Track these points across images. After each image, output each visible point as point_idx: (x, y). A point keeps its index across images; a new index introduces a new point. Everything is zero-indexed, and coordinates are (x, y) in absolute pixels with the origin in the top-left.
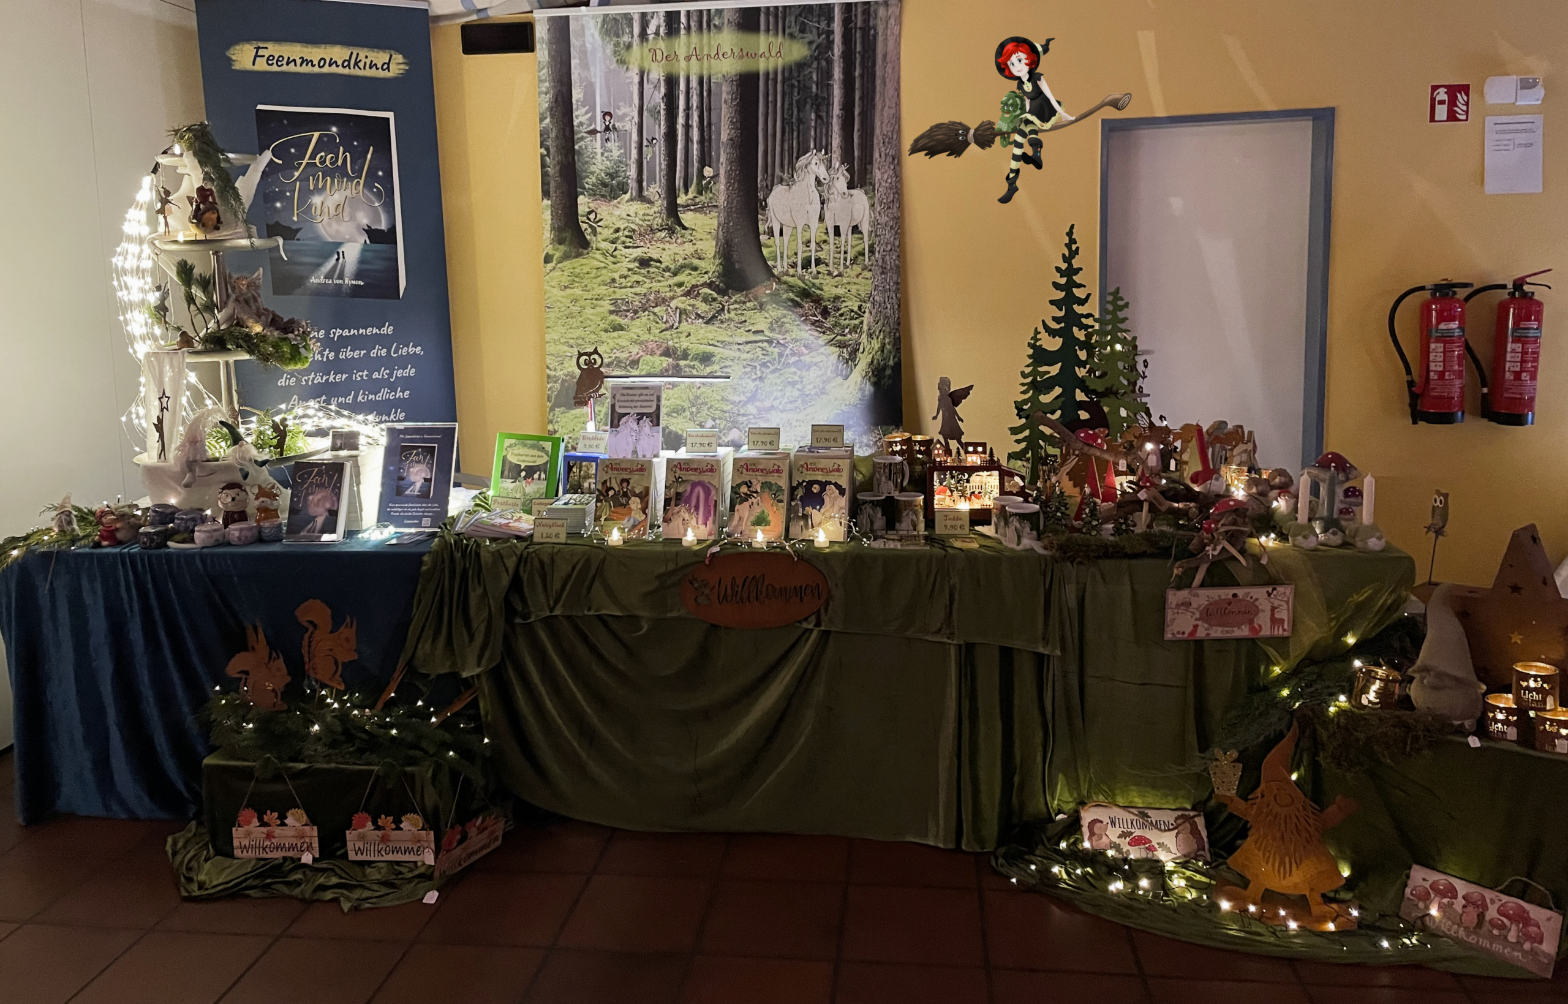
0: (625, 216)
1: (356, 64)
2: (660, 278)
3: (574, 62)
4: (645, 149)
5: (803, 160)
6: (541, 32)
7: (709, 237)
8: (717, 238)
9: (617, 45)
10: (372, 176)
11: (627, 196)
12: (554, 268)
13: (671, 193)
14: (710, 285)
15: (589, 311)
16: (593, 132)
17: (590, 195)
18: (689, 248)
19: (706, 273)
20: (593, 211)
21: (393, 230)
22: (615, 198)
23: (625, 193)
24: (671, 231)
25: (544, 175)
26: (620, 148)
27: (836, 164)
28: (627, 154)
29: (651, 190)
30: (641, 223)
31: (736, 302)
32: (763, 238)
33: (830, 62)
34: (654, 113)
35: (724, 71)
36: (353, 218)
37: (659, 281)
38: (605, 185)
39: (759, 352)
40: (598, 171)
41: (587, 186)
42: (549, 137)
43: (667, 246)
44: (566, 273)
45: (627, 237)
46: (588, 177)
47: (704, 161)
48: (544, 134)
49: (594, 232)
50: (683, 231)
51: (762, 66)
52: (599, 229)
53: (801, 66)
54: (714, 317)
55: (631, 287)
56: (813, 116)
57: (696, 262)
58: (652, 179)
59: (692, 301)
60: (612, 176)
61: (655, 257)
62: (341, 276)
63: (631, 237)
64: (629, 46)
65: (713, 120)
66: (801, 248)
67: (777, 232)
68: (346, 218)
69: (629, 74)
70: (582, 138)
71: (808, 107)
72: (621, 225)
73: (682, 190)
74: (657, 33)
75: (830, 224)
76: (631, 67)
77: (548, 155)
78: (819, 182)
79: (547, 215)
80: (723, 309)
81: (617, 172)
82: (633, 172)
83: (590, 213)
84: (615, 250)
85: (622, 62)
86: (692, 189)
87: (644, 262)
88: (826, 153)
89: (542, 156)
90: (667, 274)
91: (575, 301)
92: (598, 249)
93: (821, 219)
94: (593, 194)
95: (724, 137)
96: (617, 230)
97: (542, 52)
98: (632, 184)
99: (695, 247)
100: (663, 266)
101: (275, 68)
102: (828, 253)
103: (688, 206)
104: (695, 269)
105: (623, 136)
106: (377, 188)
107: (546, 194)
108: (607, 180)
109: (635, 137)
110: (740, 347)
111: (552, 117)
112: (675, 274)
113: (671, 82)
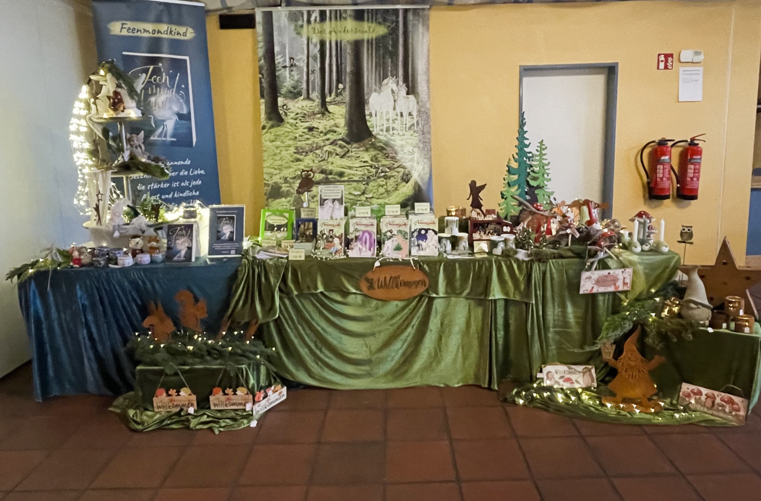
0: (300, 107)
2: (318, 136)
3: (275, 33)
4: (310, 75)
5: (385, 81)
6: (259, 18)
7: (341, 117)
8: (345, 118)
9: (296, 26)
10: (179, 87)
11: (302, 98)
12: (267, 132)
13: (323, 97)
14: (342, 140)
15: (284, 153)
16: (285, 67)
18: (332, 122)
19: (340, 134)
20: (285, 105)
21: (189, 113)
22: (296, 98)
23: (301, 96)
24: (323, 114)
25: (262, 88)
26: (298, 74)
27: (401, 83)
28: (302, 77)
29: (313, 95)
30: (308, 110)
31: (355, 148)
32: (367, 118)
33: (397, 36)
34: (315, 58)
35: (348, 39)
36: (170, 108)
37: (318, 138)
38: (291, 92)
39: (366, 172)
40: (287, 86)
41: (282, 93)
42: (263, 69)
43: (321, 121)
44: (273, 134)
45: (302, 117)
46: (282, 88)
47: (339, 81)
48: (261, 68)
49: (286, 114)
50: (329, 114)
51: (366, 37)
52: (288, 114)
53: (384, 37)
54: (344, 155)
55: (304, 141)
56: (390, 60)
57: (335, 129)
58: (314, 89)
59: (334, 148)
60: (294, 88)
61: (315, 126)
62: (165, 136)
63: (303, 117)
64: (302, 26)
65: (343, 61)
66: (385, 122)
67: (374, 114)
68: (167, 108)
69: (303, 39)
70: (279, 70)
71: (387, 57)
72: (299, 111)
73: (328, 95)
74: (315, 20)
75: (398, 111)
76: (303, 36)
77: (263, 77)
78: (393, 91)
79: (263, 107)
80: (349, 151)
81: (297, 86)
82: (304, 86)
83: (284, 106)
84: (297, 123)
85: (299, 33)
86: (333, 94)
87: (311, 129)
88: (396, 78)
89: (260, 79)
90: (322, 135)
91: (277, 147)
92: (288, 123)
93: (394, 109)
94: (285, 97)
95: (348, 69)
96: (297, 114)
97: (259, 28)
98: (304, 92)
99: (335, 122)
100: (320, 131)
101: (131, 34)
102: (397, 125)
103: (331, 102)
104: (335, 132)
105: (300, 69)
106: (181, 93)
107: (262, 96)
108: (292, 90)
109: (305, 69)
110: (357, 169)
111: (264, 59)
112: (325, 134)
113: (322, 44)
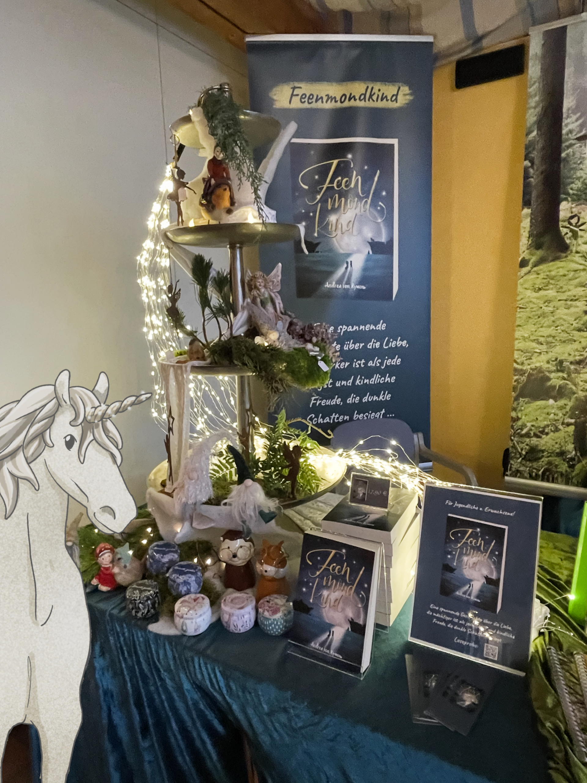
1: (371, 96)
3: (569, 71)
6: (536, 50)
10: (377, 196)
12: (530, 272)
15: (562, 312)
17: (573, 200)
20: (576, 215)
21: (391, 242)
25: (527, 185)
36: (360, 232)
41: (571, 192)
42: (534, 149)
44: (542, 276)
46: (573, 183)
48: (529, 147)
49: (575, 235)
52: (580, 233)
62: (348, 283)
68: (355, 233)
70: (571, 145)
77: (532, 166)
79: (526, 223)
83: (572, 217)
89: (526, 170)
91: (548, 301)
92: (577, 252)
94: (578, 199)
101: (306, 105)
106: (381, 206)
107: (526, 203)
111: (539, 129)
